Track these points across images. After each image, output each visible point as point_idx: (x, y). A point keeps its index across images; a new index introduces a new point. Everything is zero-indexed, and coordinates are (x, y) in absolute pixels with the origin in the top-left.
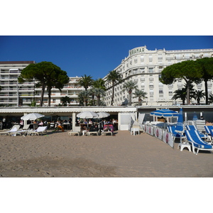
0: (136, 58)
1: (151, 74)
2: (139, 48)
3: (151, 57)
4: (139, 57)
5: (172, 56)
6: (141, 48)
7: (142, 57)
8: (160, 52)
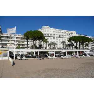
0: (45, 30)
1: (51, 37)
2: (47, 26)
3: (51, 30)
4: (47, 30)
5: (57, 31)
6: (48, 26)
7: (48, 30)
8: (54, 29)
